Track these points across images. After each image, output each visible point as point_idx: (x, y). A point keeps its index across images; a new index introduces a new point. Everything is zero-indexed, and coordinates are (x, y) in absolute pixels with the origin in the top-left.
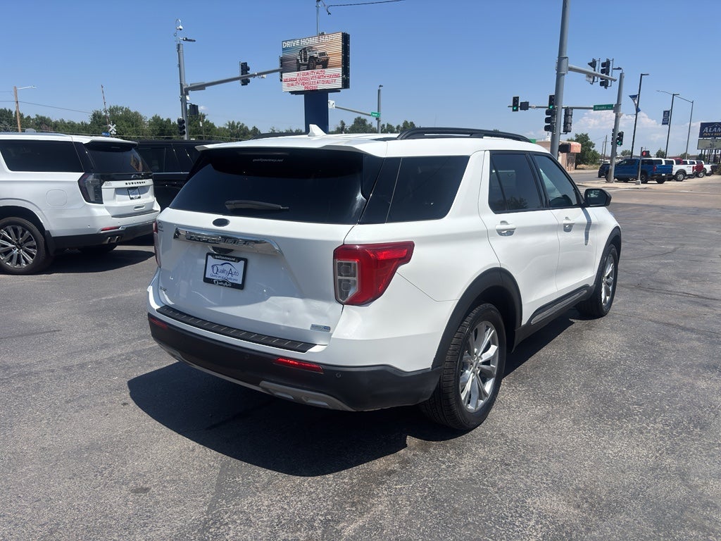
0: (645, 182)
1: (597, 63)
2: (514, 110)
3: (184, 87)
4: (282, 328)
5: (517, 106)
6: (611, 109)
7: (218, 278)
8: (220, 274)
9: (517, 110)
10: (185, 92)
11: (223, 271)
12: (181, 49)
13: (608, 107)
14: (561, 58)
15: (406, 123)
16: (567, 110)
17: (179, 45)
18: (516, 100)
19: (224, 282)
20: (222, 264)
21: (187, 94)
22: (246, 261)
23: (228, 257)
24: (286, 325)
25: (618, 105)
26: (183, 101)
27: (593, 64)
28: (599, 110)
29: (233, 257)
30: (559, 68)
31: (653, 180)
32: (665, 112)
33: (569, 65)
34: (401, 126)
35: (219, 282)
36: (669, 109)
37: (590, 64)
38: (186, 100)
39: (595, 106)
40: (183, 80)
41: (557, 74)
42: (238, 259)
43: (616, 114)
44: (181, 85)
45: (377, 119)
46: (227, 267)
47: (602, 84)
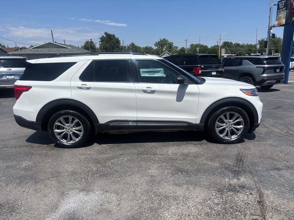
3: (270, 26)
10: (270, 28)
12: (271, 9)
17: (271, 8)
21: (271, 29)
26: (269, 32)
38: (270, 32)
40: (270, 23)
44: (269, 25)
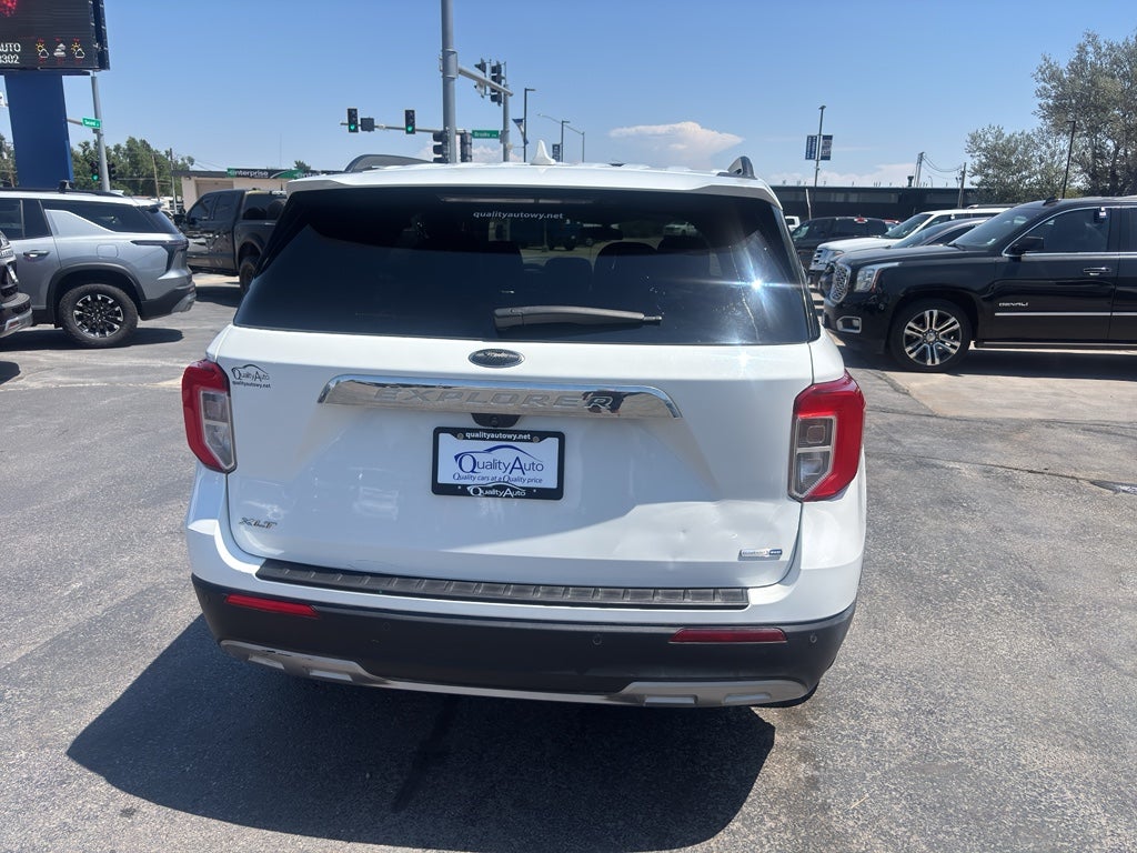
0: (552, 249)
1: (488, 65)
2: (350, 131)
4: (671, 567)
5: (355, 123)
6: (497, 137)
7: (476, 482)
8: (485, 473)
9: (356, 131)
11: (494, 465)
13: (492, 134)
14: (446, 55)
15: (132, 141)
16: (463, 135)
18: (352, 114)
19: (502, 488)
20: (490, 450)
22: (561, 436)
23: (504, 432)
24: (679, 559)
25: (505, 132)
27: (482, 67)
28: (480, 137)
29: (524, 432)
30: (445, 70)
31: (559, 245)
32: (554, 146)
33: (459, 66)
34: (124, 145)
35: (484, 489)
36: (558, 142)
37: (478, 67)
39: (474, 132)
41: (443, 76)
42: (542, 436)
43: (505, 146)
45: (95, 131)
46: (506, 456)
47: (494, 99)
